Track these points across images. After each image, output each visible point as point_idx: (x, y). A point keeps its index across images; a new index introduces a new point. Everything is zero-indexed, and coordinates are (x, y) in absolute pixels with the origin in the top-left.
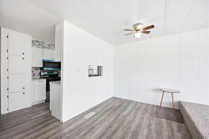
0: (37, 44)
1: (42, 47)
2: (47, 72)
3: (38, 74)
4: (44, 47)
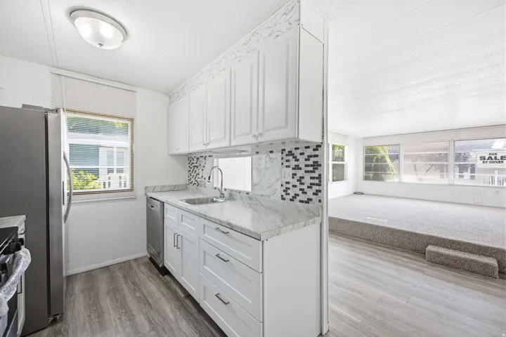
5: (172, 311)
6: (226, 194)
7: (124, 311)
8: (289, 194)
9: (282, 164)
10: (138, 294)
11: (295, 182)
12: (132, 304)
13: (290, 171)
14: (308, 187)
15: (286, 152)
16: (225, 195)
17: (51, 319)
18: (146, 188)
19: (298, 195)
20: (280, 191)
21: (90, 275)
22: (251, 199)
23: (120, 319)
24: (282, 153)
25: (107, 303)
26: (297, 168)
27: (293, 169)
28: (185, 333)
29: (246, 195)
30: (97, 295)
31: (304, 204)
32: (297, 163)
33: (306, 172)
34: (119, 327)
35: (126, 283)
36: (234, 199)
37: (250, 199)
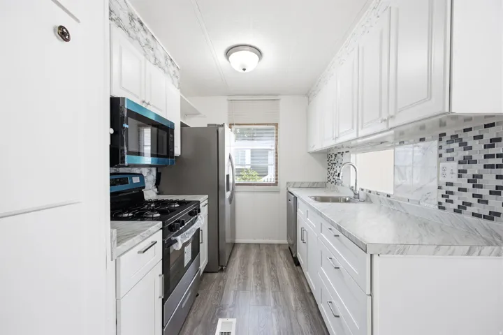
4: (113, 16)
5: (295, 300)
6: (362, 195)
7: (260, 282)
8: (451, 202)
9: (440, 156)
10: (273, 273)
11: (463, 183)
12: (267, 280)
13: (454, 166)
14: (491, 193)
15: (447, 138)
16: (360, 196)
17: (220, 268)
18: (288, 183)
19: (470, 204)
20: (437, 196)
21: (248, 246)
22: (392, 203)
23: (256, 287)
24: (440, 140)
25: (251, 270)
26: (469, 160)
27: (460, 162)
28: (300, 326)
29: (385, 197)
30: (247, 264)
31: (482, 220)
32: (467, 153)
33: (485, 166)
34: (254, 293)
35: (267, 260)
36: (371, 202)
37: (390, 203)
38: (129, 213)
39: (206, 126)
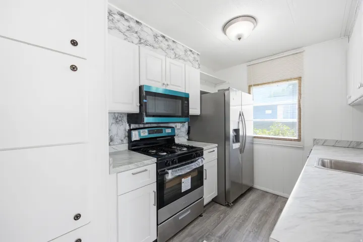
0: (123, 25)
1: (137, 41)
2: (146, 130)
3: (123, 136)
4: (142, 41)
17: (227, 203)
18: (315, 140)
38: (164, 152)
39: (217, 91)
